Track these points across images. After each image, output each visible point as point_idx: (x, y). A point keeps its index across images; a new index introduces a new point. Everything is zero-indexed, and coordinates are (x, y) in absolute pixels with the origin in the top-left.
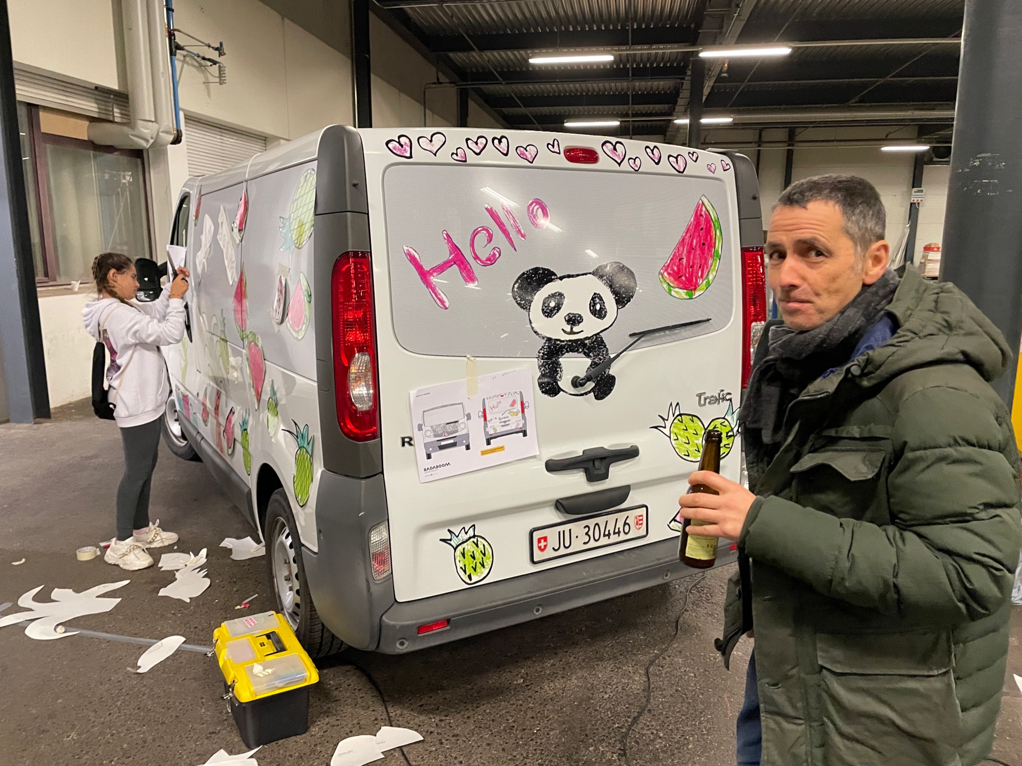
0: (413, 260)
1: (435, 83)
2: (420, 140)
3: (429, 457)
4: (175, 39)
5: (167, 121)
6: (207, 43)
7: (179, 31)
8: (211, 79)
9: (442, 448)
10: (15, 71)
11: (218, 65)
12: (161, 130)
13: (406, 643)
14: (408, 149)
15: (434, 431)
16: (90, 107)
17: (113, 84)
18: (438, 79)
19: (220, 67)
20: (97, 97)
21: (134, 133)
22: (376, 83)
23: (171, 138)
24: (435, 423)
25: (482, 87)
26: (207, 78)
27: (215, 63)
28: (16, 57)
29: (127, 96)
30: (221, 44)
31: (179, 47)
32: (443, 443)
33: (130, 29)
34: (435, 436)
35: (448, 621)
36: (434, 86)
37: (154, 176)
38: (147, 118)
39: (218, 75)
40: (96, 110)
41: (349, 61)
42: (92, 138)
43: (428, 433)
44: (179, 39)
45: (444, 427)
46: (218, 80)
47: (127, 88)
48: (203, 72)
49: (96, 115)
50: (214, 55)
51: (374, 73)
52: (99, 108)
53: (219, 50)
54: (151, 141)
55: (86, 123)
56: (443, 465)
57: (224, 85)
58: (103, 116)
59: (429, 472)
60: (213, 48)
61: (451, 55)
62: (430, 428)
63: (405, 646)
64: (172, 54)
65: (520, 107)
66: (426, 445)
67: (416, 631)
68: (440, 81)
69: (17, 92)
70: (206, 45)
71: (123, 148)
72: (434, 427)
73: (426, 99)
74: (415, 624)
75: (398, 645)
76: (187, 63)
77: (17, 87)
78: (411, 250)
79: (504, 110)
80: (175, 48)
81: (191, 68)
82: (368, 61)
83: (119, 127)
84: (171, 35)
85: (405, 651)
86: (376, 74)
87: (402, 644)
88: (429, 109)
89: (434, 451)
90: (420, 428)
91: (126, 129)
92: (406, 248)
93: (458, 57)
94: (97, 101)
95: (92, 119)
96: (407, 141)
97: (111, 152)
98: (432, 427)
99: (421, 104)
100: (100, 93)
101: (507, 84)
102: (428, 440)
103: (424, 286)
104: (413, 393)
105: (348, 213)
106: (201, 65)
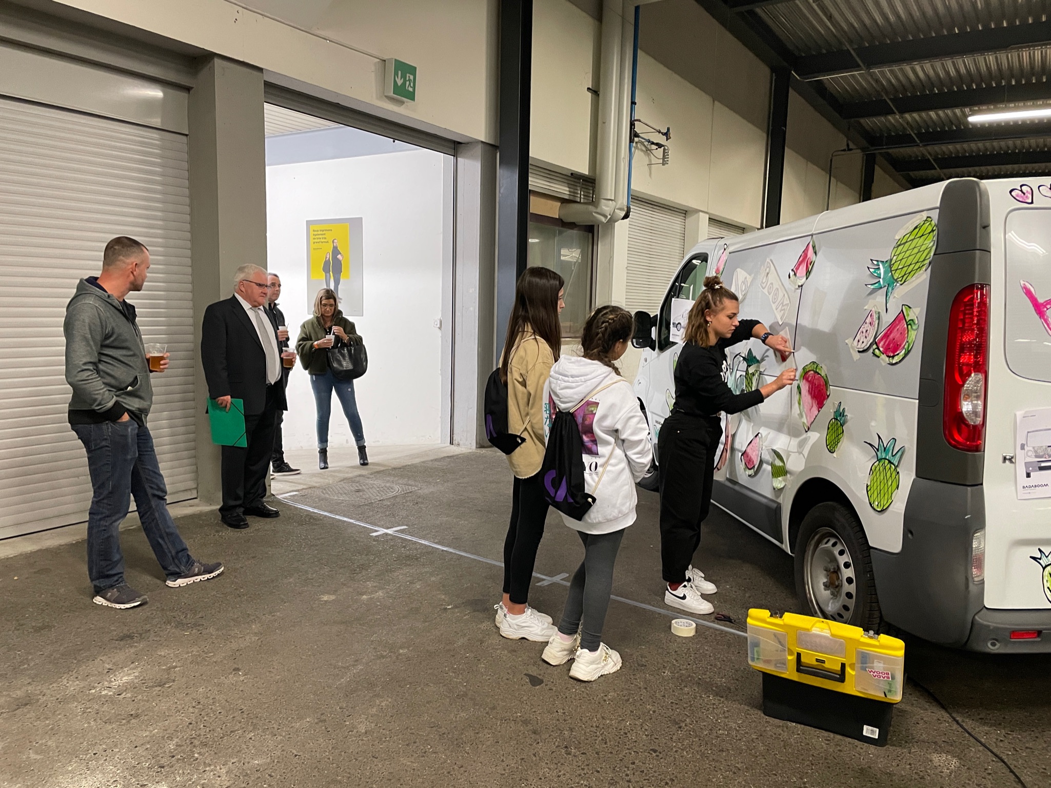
0: (1028, 293)
1: (844, 150)
2: (1040, 188)
3: (1028, 475)
4: (634, 128)
5: (623, 200)
6: (658, 129)
7: (639, 121)
8: (654, 160)
9: (1042, 469)
10: (530, 167)
11: (663, 148)
12: (617, 207)
13: (998, 645)
14: (1030, 196)
15: (1036, 452)
16: (563, 190)
17: (585, 170)
18: (848, 145)
19: (664, 149)
20: (569, 182)
21: (597, 211)
22: (789, 154)
23: (623, 214)
24: (1037, 445)
25: (890, 151)
26: (650, 160)
27: (659, 145)
28: (532, 154)
29: (595, 180)
30: (668, 129)
31: (637, 135)
32: (1043, 464)
33: (604, 123)
34: (1036, 457)
35: (1039, 633)
36: (843, 153)
37: (601, 248)
38: (609, 198)
39: (662, 157)
40: (568, 193)
41: (765, 135)
42: (562, 218)
43: (1030, 453)
44: (638, 128)
45: (1046, 449)
46: (661, 161)
47: (595, 173)
48: (648, 155)
49: (567, 197)
50: (661, 139)
51: (787, 147)
52: (570, 191)
53: (667, 134)
54: (609, 217)
55: (559, 204)
56: (1041, 486)
57: (666, 165)
58: (572, 198)
59: (1028, 490)
60: (662, 133)
61: (862, 121)
62: (1031, 449)
63: (996, 647)
64: (631, 141)
65: (935, 169)
66: (1027, 464)
67: (1008, 634)
68: (850, 147)
69: (530, 183)
70: (658, 131)
71: (581, 224)
72: (1036, 449)
73: (833, 167)
74: (1009, 629)
75: (989, 645)
76: (638, 149)
77: (530, 179)
78: (1027, 284)
79: (911, 173)
80: (633, 135)
81: (640, 152)
82: (784, 133)
83: (585, 206)
84: (632, 125)
85: (996, 651)
86: (789, 148)
87: (994, 645)
88: (834, 177)
89: (1034, 471)
90: (1022, 447)
91: (591, 208)
92: (1022, 283)
93: (868, 122)
94: (569, 185)
95: (564, 201)
96: (1029, 190)
97: (572, 229)
98: (1034, 448)
99: (827, 173)
100: (574, 178)
101: (925, 146)
102: (1029, 460)
103: (1037, 317)
104: (1020, 414)
105: (977, 251)
106: (647, 149)
